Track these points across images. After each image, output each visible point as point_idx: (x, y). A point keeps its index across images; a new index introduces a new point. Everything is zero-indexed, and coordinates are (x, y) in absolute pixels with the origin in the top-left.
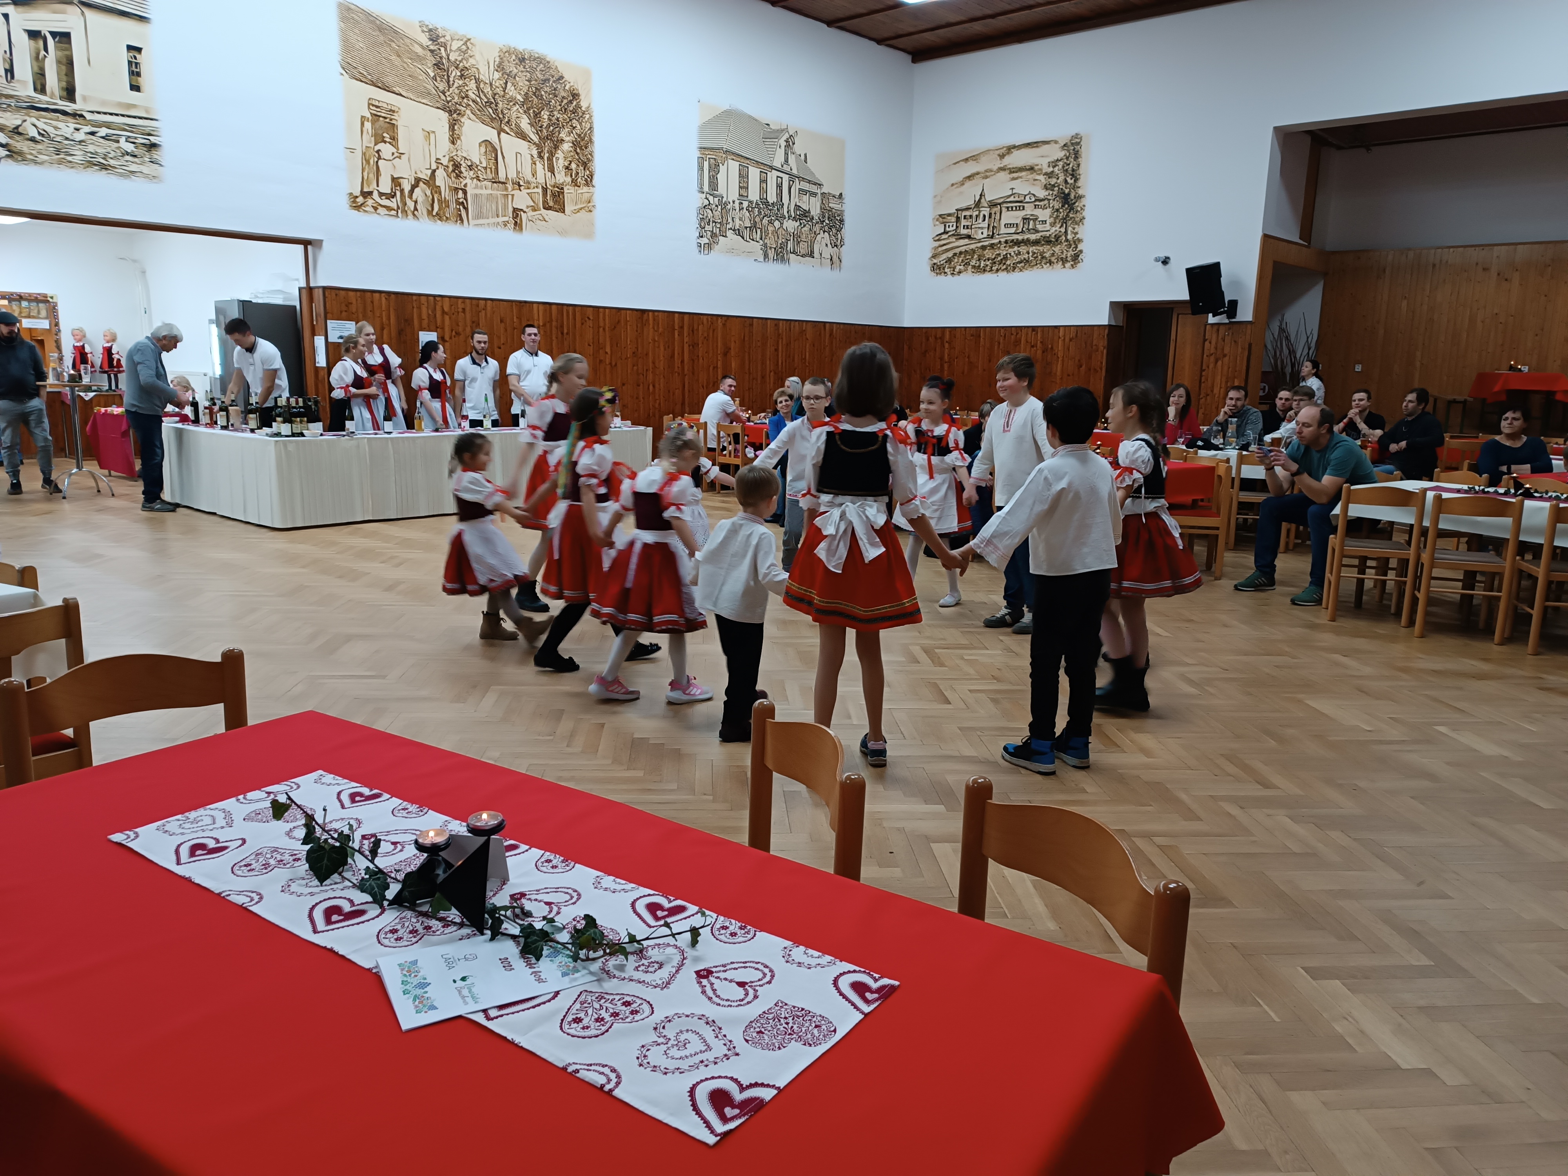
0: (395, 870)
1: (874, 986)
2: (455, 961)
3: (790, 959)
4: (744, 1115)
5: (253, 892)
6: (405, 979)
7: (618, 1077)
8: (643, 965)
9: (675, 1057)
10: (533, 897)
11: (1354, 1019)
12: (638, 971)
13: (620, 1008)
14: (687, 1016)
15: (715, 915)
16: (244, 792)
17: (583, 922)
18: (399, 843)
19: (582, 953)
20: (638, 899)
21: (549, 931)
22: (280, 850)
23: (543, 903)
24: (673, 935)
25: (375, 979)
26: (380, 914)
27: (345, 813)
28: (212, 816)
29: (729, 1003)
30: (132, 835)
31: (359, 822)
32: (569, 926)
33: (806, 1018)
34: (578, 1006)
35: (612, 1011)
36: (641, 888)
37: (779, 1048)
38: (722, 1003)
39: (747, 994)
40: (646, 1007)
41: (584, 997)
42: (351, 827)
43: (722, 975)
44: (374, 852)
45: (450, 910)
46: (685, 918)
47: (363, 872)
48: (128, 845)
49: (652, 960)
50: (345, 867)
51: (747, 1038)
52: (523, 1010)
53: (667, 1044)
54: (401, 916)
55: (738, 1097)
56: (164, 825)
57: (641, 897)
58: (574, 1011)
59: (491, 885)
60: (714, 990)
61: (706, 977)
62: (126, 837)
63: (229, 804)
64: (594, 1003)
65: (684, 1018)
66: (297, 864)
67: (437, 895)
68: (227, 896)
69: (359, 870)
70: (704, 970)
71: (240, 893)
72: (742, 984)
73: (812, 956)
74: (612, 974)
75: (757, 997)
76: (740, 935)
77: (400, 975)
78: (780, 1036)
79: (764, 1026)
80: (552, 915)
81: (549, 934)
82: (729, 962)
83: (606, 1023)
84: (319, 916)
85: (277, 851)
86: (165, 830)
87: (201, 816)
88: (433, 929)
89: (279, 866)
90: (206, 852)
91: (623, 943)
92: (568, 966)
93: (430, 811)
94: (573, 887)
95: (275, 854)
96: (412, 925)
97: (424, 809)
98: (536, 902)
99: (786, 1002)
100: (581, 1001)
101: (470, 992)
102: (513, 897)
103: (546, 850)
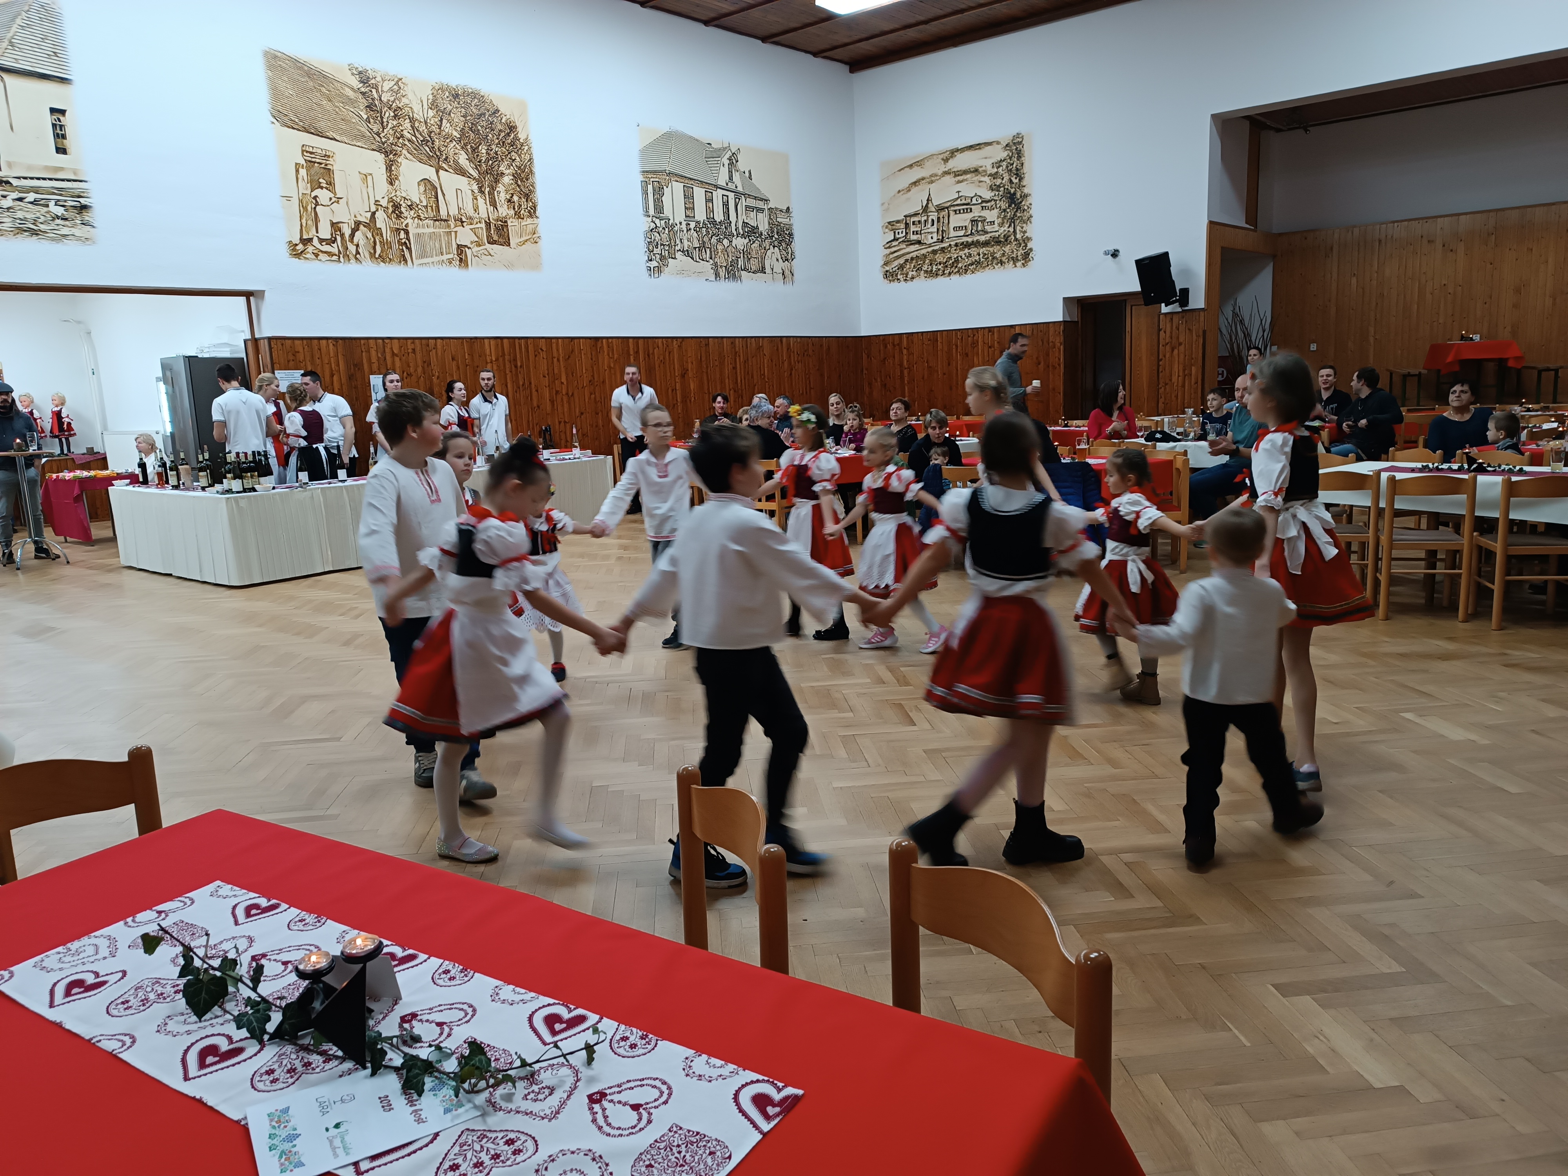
0: (278, 998)
1: (777, 1097)
2: (330, 1104)
3: (691, 1071)
5: (126, 1035)
6: (273, 1131)
8: (533, 1092)
10: (425, 1018)
11: (1325, 1037)
12: (527, 1099)
13: (502, 1148)
14: (573, 1153)
15: (615, 1025)
16: (133, 914)
17: (471, 1047)
18: (291, 962)
19: (466, 1086)
20: (536, 1010)
21: (434, 1060)
22: (162, 981)
23: (434, 1024)
24: (564, 1056)
25: (241, 1132)
26: (259, 1052)
27: (236, 932)
28: (96, 945)
29: (620, 1132)
30: (6, 978)
31: (251, 940)
32: (460, 1049)
33: (701, 1144)
34: (457, 1149)
35: (492, 1152)
36: (541, 997)
38: (612, 1132)
39: (640, 1119)
40: (530, 1144)
41: (465, 1137)
43: (616, 1098)
44: (256, 980)
45: (329, 1047)
46: (584, 1031)
47: (244, 1006)
49: (544, 1085)
50: (226, 998)
51: (634, 1174)
52: (397, 1160)
54: (280, 1053)
56: (43, 961)
57: (540, 1008)
58: (451, 1156)
59: (377, 1009)
60: (606, 1117)
61: (598, 1101)
63: (117, 929)
64: (475, 1144)
65: (569, 1154)
66: (177, 996)
67: (314, 1029)
68: (98, 1042)
69: (243, 998)
70: (597, 1093)
71: (111, 1037)
72: (636, 1107)
73: (714, 1067)
74: (498, 1106)
75: (651, 1122)
76: (640, 1046)
77: (268, 1127)
78: (670, 1169)
79: (654, 1157)
80: (441, 1039)
81: (434, 1064)
82: (625, 1081)
83: (485, 1169)
84: (192, 1059)
85: (159, 983)
86: (43, 966)
87: (84, 946)
88: (312, 1066)
89: (159, 1000)
90: (82, 989)
91: (512, 1069)
92: (451, 1100)
93: (328, 920)
94: (468, 1002)
95: (156, 987)
96: (290, 1063)
97: (322, 919)
98: (428, 1023)
99: (681, 1126)
100: (461, 1143)
101: (342, 1142)
102: (403, 1019)
103: (445, 959)
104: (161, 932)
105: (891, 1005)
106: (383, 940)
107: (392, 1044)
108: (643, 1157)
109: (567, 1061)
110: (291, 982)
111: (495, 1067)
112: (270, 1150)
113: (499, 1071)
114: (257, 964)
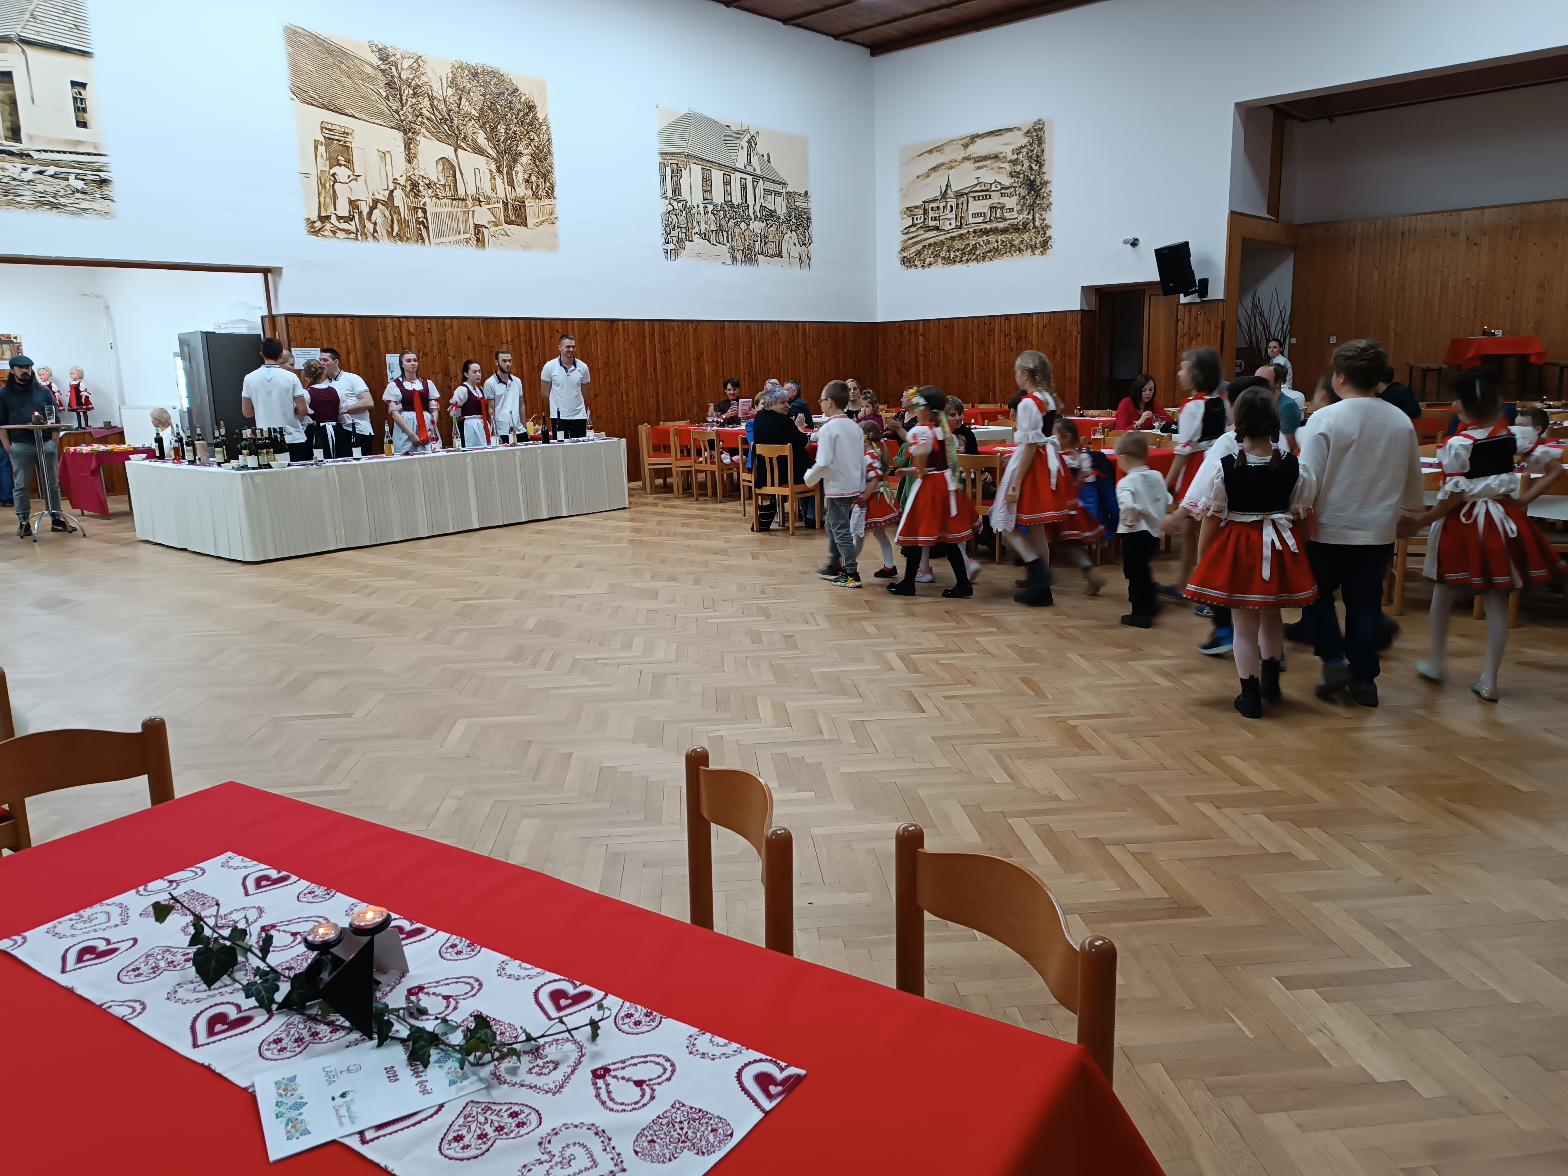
1: (779, 1076)
2: (337, 1074)
3: (694, 1049)
5: (136, 1001)
6: (280, 1099)
8: (538, 1066)
10: (431, 990)
11: (1329, 1031)
12: (531, 1073)
13: (506, 1120)
15: (620, 1002)
16: (145, 883)
17: (477, 1021)
18: (299, 933)
19: (471, 1058)
20: (542, 986)
21: (440, 1033)
22: (172, 950)
23: (440, 997)
24: (569, 1031)
25: (249, 1099)
26: (267, 1021)
27: (246, 902)
28: (108, 913)
29: (623, 1107)
30: (19, 943)
31: (261, 911)
32: (466, 1023)
33: (703, 1121)
34: (461, 1120)
35: (496, 1124)
36: (547, 973)
37: (670, 1160)
38: (616, 1107)
39: (643, 1095)
40: (534, 1117)
41: (469, 1109)
42: (247, 922)
43: (620, 1073)
44: (266, 951)
46: (589, 1007)
47: (253, 975)
48: (15, 953)
49: (548, 1059)
50: (236, 968)
51: (637, 1149)
52: (402, 1129)
53: (550, 1161)
54: (288, 1022)
56: (55, 927)
57: (546, 984)
58: (456, 1127)
59: (383, 983)
60: (609, 1092)
61: (602, 1077)
62: (12, 943)
63: (129, 898)
64: (479, 1115)
65: (572, 1128)
66: (187, 965)
67: (322, 1000)
68: (108, 1007)
69: (252, 968)
70: (601, 1068)
71: (122, 1004)
72: (639, 1083)
73: (718, 1045)
74: (503, 1079)
75: (654, 1098)
76: (644, 1023)
77: (276, 1095)
78: (672, 1145)
79: (657, 1133)
80: (447, 1012)
81: (440, 1036)
82: (629, 1057)
83: (488, 1140)
84: (202, 1026)
85: (170, 951)
86: (56, 932)
87: (96, 913)
88: (320, 1036)
89: (169, 968)
90: (94, 956)
91: (517, 1043)
92: (457, 1073)
93: (337, 894)
94: (475, 976)
95: (167, 955)
96: (298, 1032)
97: (331, 891)
98: (434, 996)
99: (684, 1102)
100: (465, 1115)
101: (348, 1111)
102: (410, 992)
103: (452, 934)
104: (172, 901)
105: (895, 988)
106: (391, 913)
107: (398, 1016)
108: (646, 1132)
109: (572, 1036)
110: (300, 952)
111: (500, 1041)
112: (277, 1118)
113: (504, 1045)
114: (267, 934)
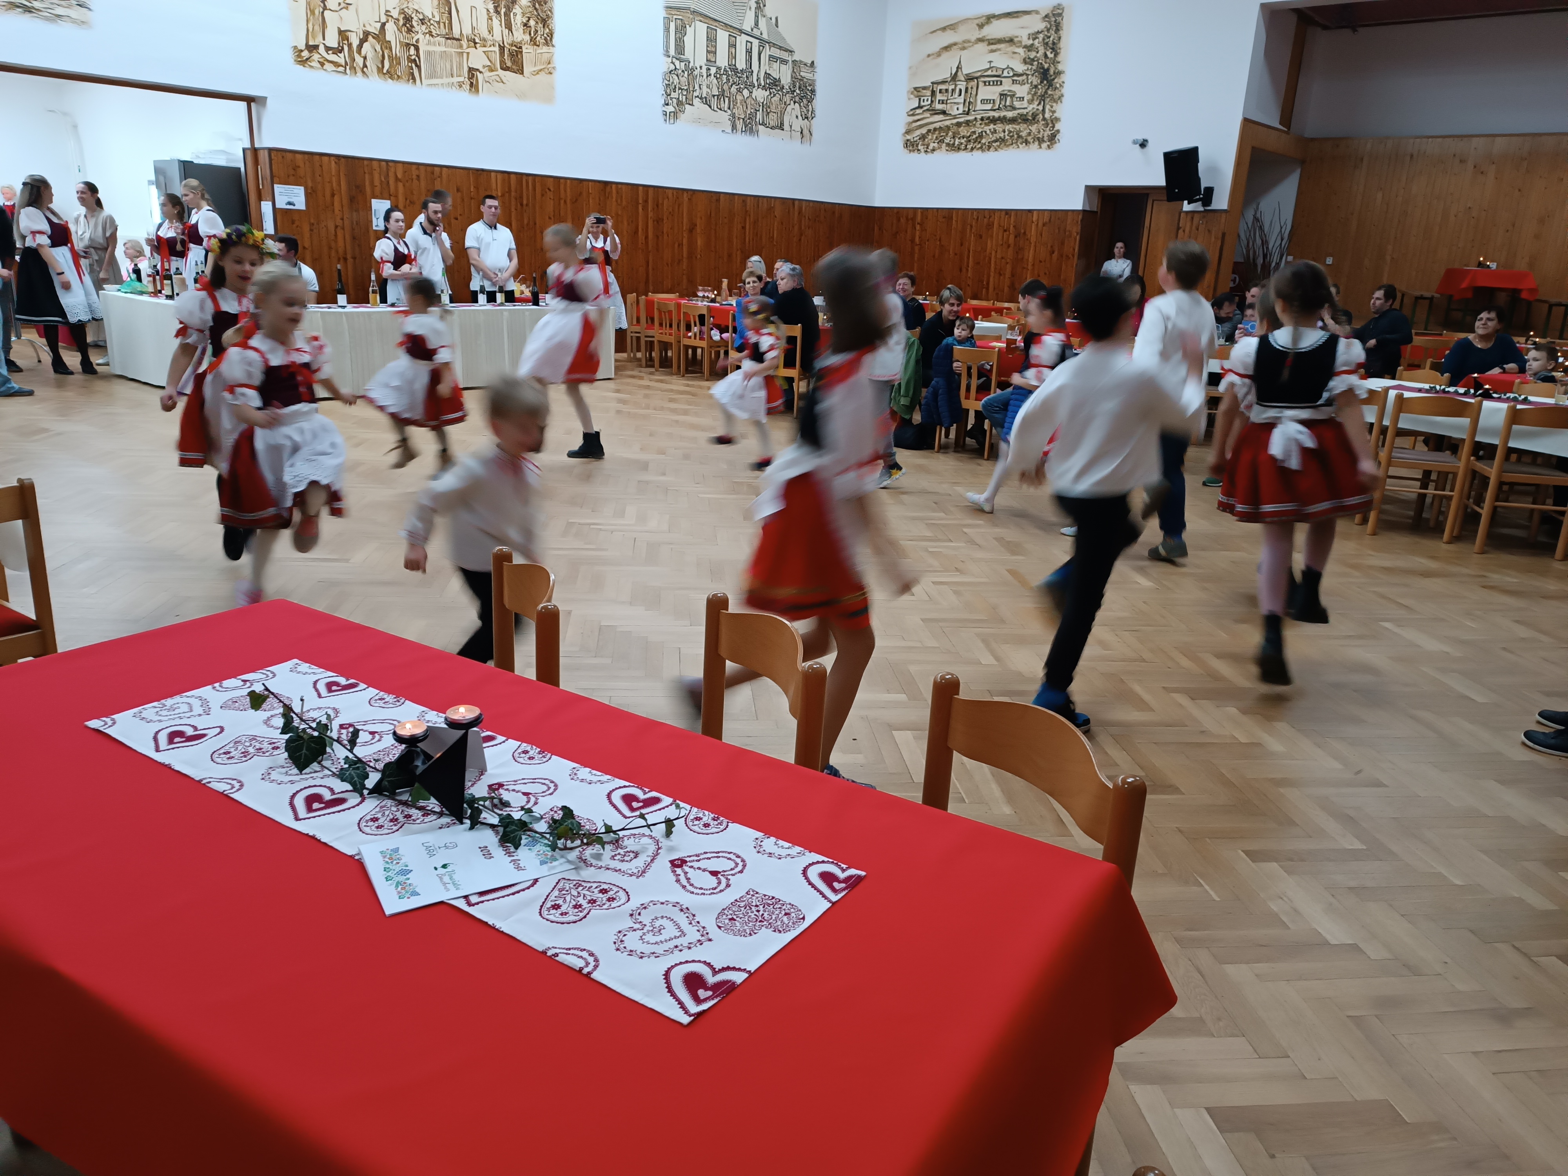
0: (374, 760)
1: (842, 876)
2: (436, 849)
3: (762, 849)
4: (716, 997)
5: (233, 780)
6: (387, 866)
7: (596, 960)
8: (619, 854)
9: (651, 942)
10: (511, 788)
12: (615, 860)
13: (597, 895)
14: (662, 903)
15: (688, 807)
16: (220, 680)
17: (560, 812)
18: (377, 732)
19: (560, 843)
20: (613, 790)
21: (527, 821)
22: (258, 739)
23: (520, 794)
24: (648, 826)
25: (357, 865)
26: (361, 803)
27: (322, 703)
28: (189, 704)
29: (702, 891)
30: (110, 722)
31: (336, 711)
32: (547, 816)
33: (776, 906)
34: (556, 893)
35: (589, 898)
36: (617, 780)
37: (750, 934)
38: (696, 891)
39: (719, 883)
40: (622, 894)
41: (562, 885)
42: (329, 716)
43: (696, 865)
44: (353, 742)
45: (429, 799)
46: (660, 810)
47: (342, 763)
48: (106, 731)
49: (628, 849)
50: (325, 756)
51: (720, 924)
52: (503, 897)
53: (643, 929)
54: (381, 805)
55: (711, 980)
56: (141, 712)
57: (617, 789)
58: (553, 898)
59: (470, 774)
60: (688, 879)
61: (680, 866)
62: (103, 723)
63: (205, 691)
64: (572, 890)
65: (659, 905)
66: (276, 752)
67: (417, 785)
68: (208, 783)
69: (341, 757)
70: (678, 859)
71: (221, 780)
72: (714, 873)
73: (783, 847)
74: (589, 863)
75: (730, 886)
76: (713, 826)
77: (382, 862)
78: (751, 923)
79: (736, 913)
80: (529, 806)
81: (527, 824)
82: (702, 852)
83: (584, 909)
84: (300, 802)
85: (255, 739)
86: (143, 716)
87: (178, 703)
88: (413, 818)
89: (258, 754)
90: (184, 739)
91: (598, 833)
92: (546, 855)
93: (407, 702)
94: (550, 778)
95: (254, 743)
96: (392, 814)
97: (400, 699)
98: (514, 793)
99: (757, 891)
100: (559, 888)
101: (451, 878)
102: (491, 787)
103: (523, 742)
104: (266, 693)
107: (485, 806)
108: (726, 912)
109: (651, 831)
110: (381, 748)
111: (584, 830)
112: (385, 881)
113: (590, 834)
